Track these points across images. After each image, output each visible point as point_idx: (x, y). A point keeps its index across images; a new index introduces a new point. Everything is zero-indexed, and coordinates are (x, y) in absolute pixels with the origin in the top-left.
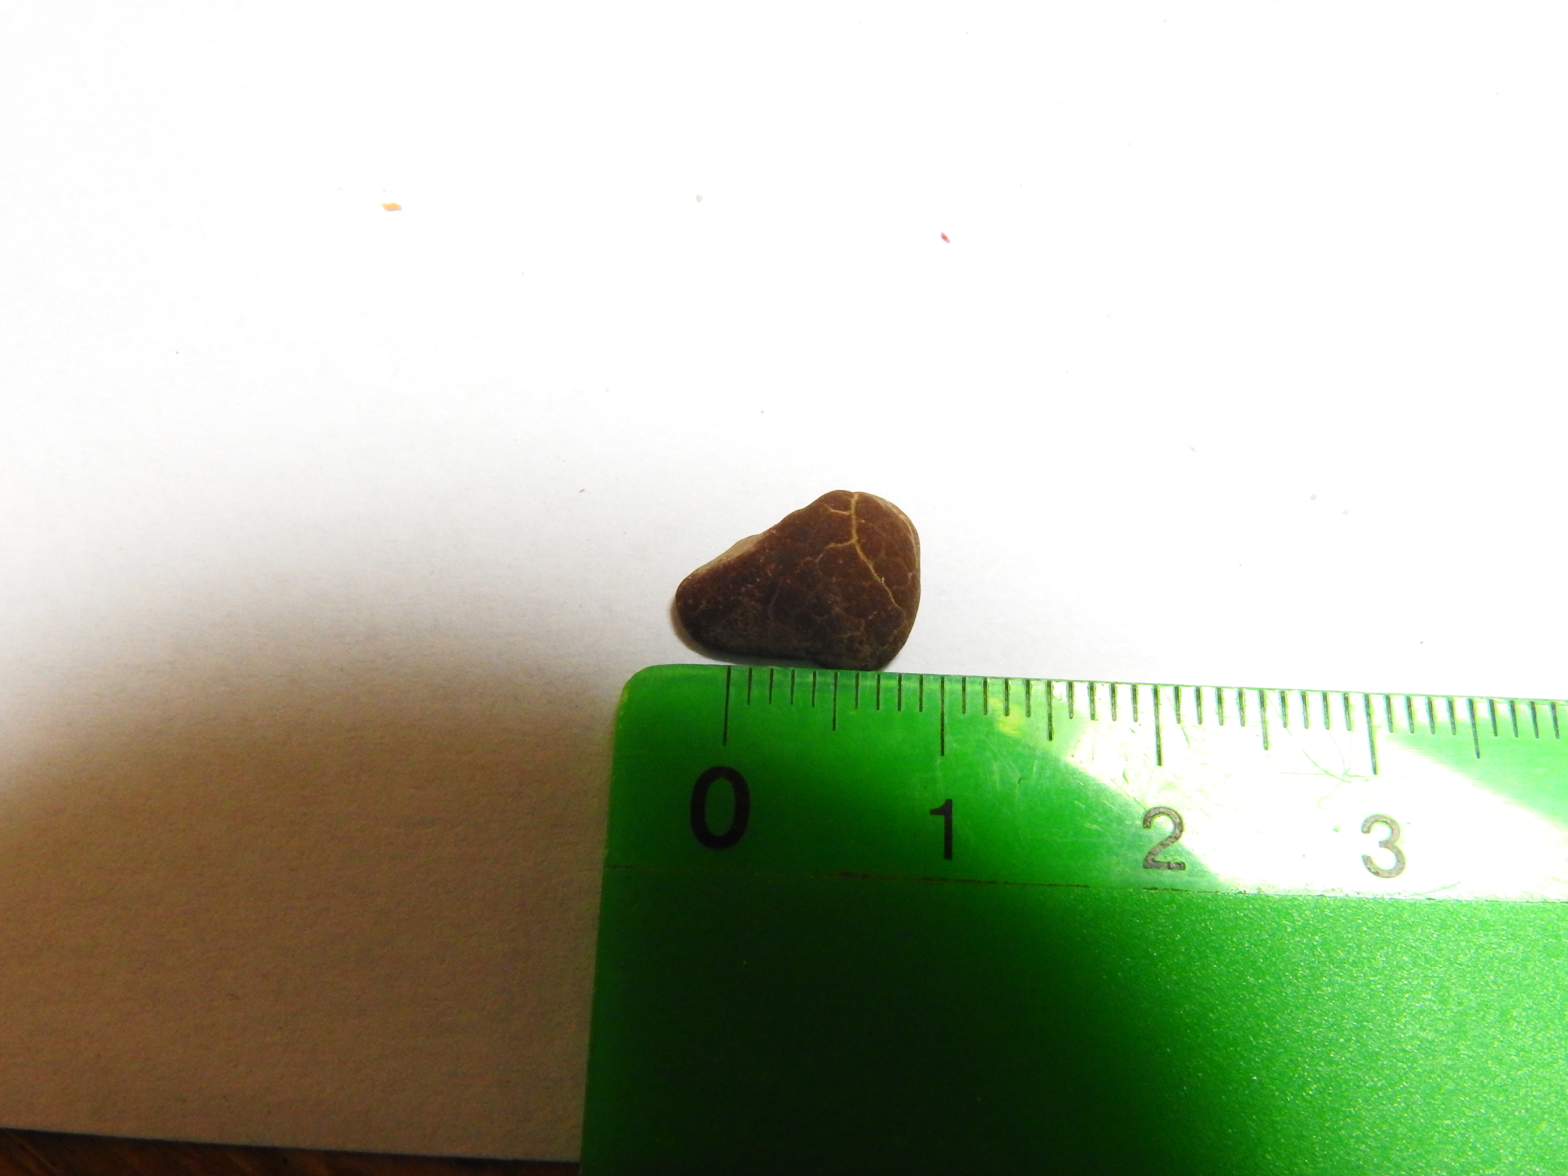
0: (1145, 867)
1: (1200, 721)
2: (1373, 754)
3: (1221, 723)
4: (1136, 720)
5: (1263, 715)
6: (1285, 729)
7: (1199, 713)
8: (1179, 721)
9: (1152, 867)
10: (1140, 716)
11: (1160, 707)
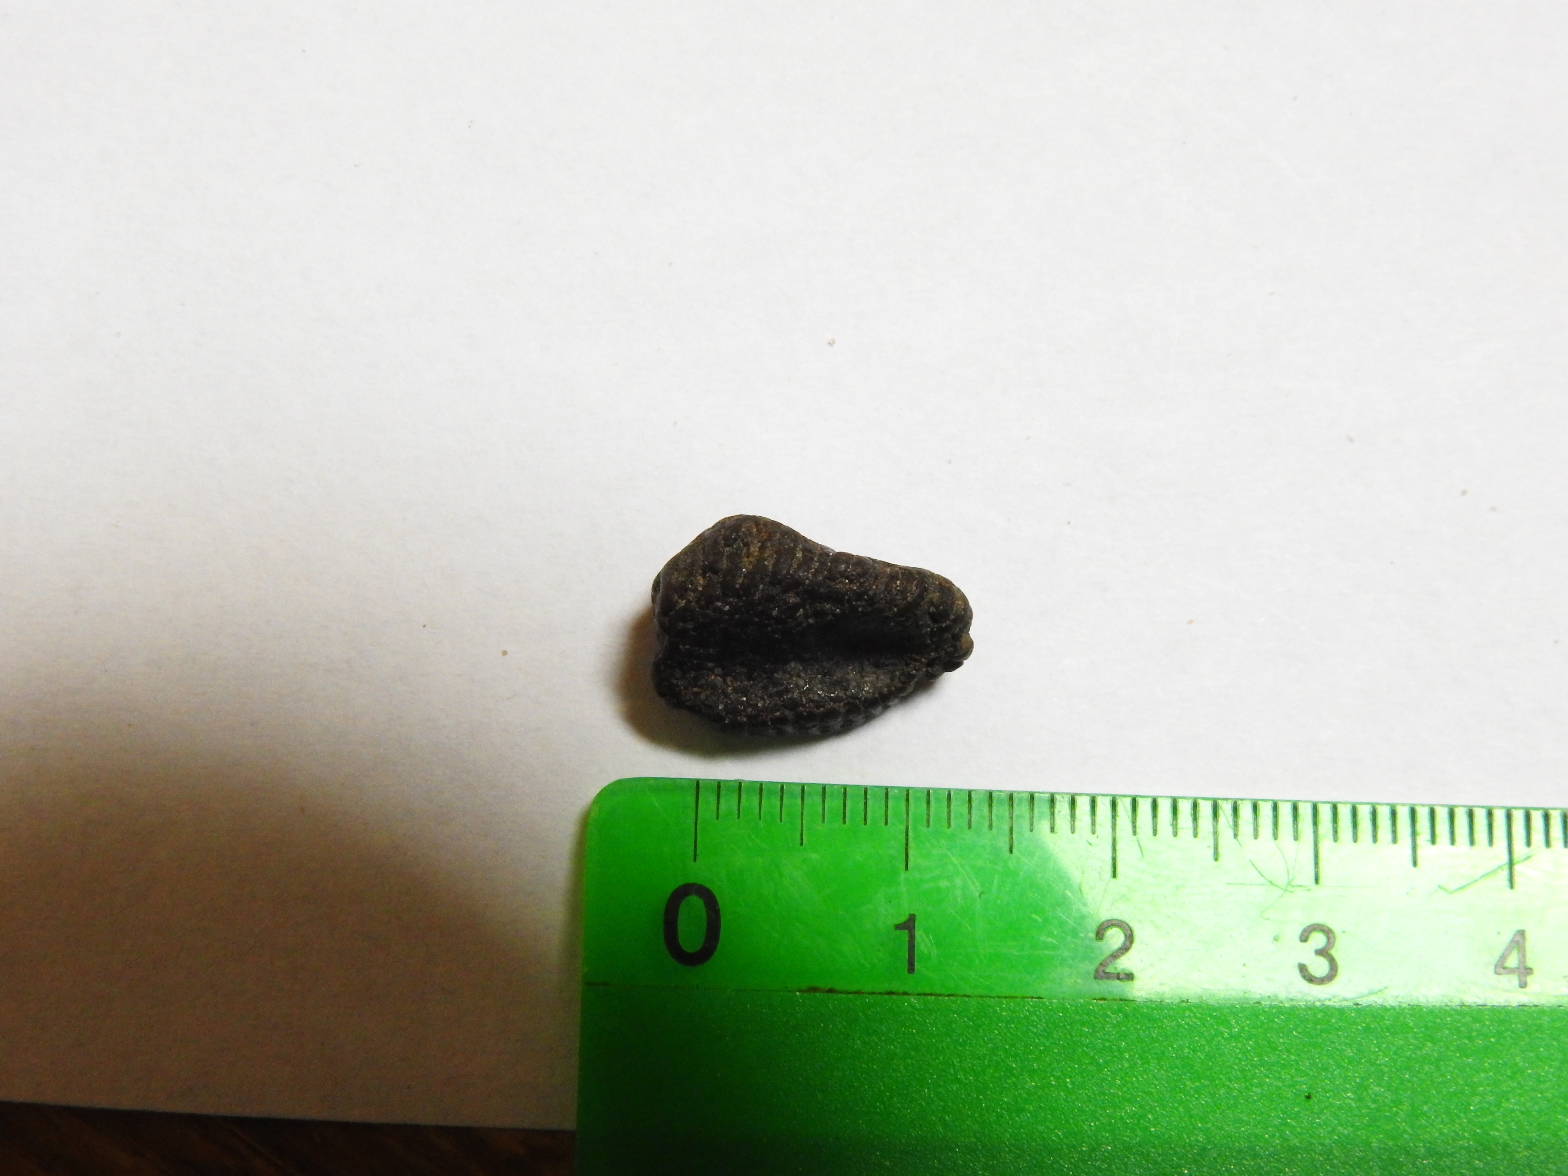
0: (1096, 978)
1: (1155, 832)
2: (1316, 864)
3: (1175, 834)
4: (1093, 832)
5: (1215, 826)
6: (1236, 840)
7: (1155, 824)
8: (1135, 833)
9: (1102, 978)
10: (1098, 828)
11: (1117, 818)
